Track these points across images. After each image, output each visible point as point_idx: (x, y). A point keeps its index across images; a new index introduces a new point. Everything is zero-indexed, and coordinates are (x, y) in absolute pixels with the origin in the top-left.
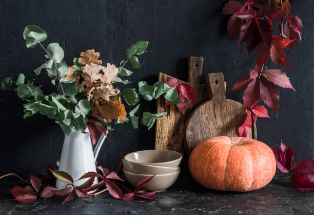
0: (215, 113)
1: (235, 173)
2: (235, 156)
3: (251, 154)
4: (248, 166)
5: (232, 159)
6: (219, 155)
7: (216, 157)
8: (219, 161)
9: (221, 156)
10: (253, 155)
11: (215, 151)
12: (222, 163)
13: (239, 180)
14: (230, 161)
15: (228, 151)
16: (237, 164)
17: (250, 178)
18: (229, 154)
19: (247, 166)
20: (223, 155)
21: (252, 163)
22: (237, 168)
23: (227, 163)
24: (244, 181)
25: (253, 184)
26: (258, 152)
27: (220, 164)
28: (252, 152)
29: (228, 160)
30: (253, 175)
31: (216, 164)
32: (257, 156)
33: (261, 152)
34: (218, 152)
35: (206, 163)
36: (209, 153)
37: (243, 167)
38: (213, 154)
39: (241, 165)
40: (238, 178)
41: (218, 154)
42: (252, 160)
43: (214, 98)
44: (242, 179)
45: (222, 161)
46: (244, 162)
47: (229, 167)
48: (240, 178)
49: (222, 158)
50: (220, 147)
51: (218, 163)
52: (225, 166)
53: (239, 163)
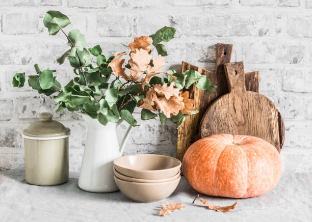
0: (234, 108)
1: (226, 176)
2: (227, 157)
3: (247, 155)
4: (242, 170)
5: (223, 161)
6: (210, 156)
7: (206, 158)
8: (209, 162)
9: (212, 157)
10: (249, 156)
11: (207, 151)
12: (211, 165)
13: (230, 185)
14: (221, 162)
15: (221, 151)
16: (228, 166)
17: (243, 183)
18: (221, 154)
19: (240, 170)
20: (214, 156)
21: (247, 166)
22: (229, 171)
23: (218, 165)
24: (237, 186)
25: (248, 190)
26: (255, 154)
27: (210, 166)
28: (248, 153)
29: (218, 161)
30: (248, 180)
31: (205, 166)
32: (254, 158)
33: (259, 153)
34: (209, 152)
35: (195, 164)
36: (200, 153)
37: (235, 170)
38: (203, 155)
39: (233, 168)
40: (229, 183)
41: (208, 155)
42: (246, 163)
43: (232, 91)
44: (233, 184)
45: (212, 163)
46: (236, 164)
47: (219, 170)
48: (232, 182)
49: (212, 160)
50: (212, 147)
51: (207, 164)
52: (215, 169)
53: (231, 165)
